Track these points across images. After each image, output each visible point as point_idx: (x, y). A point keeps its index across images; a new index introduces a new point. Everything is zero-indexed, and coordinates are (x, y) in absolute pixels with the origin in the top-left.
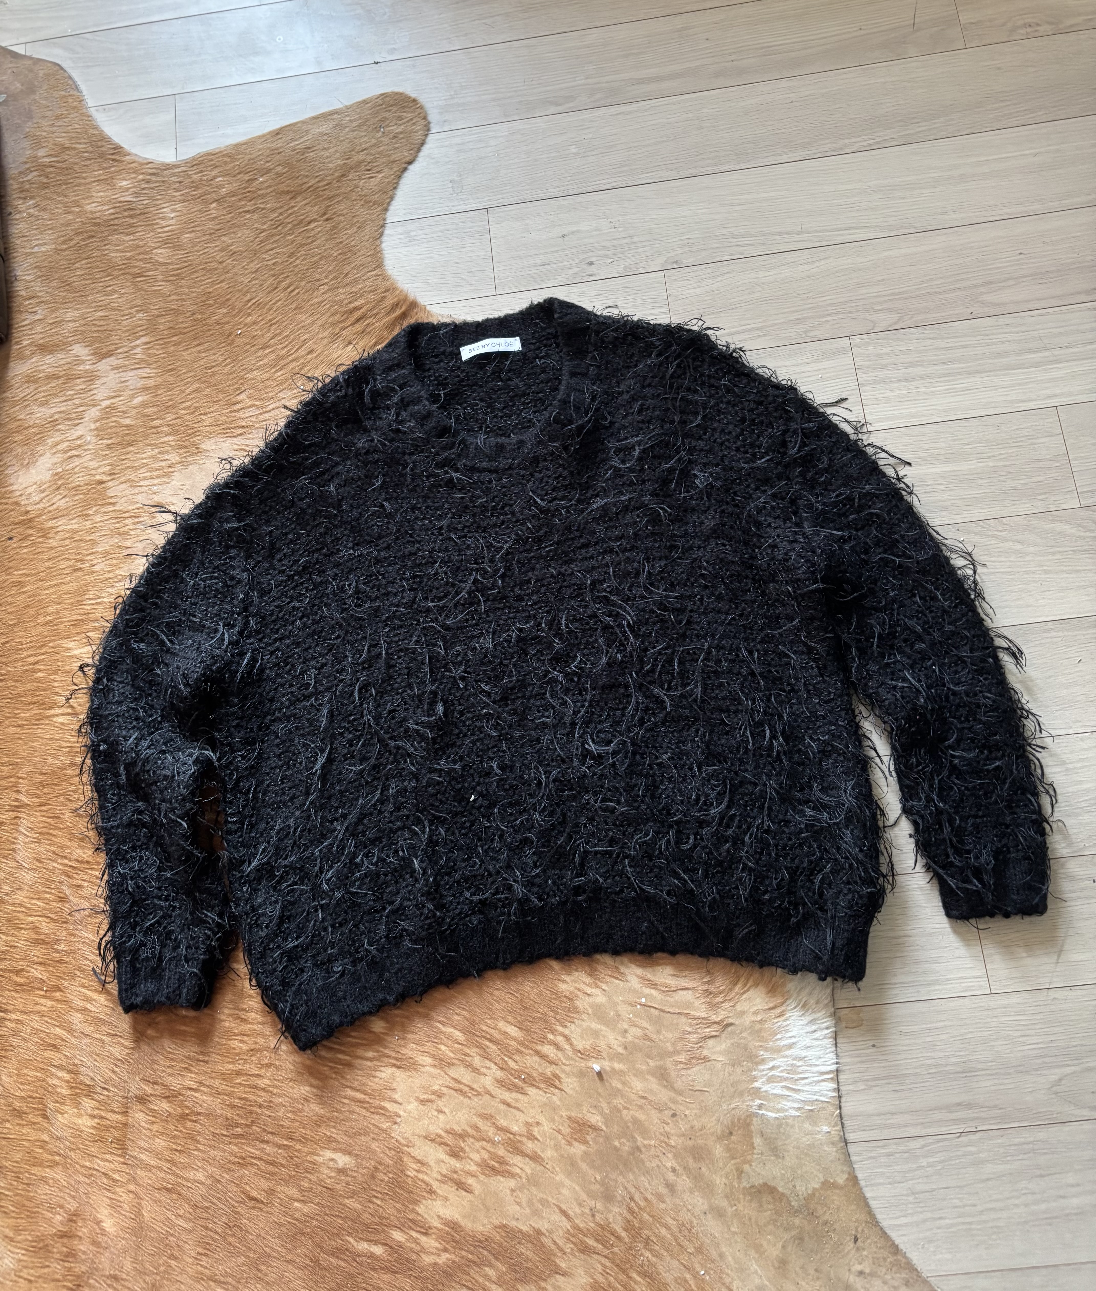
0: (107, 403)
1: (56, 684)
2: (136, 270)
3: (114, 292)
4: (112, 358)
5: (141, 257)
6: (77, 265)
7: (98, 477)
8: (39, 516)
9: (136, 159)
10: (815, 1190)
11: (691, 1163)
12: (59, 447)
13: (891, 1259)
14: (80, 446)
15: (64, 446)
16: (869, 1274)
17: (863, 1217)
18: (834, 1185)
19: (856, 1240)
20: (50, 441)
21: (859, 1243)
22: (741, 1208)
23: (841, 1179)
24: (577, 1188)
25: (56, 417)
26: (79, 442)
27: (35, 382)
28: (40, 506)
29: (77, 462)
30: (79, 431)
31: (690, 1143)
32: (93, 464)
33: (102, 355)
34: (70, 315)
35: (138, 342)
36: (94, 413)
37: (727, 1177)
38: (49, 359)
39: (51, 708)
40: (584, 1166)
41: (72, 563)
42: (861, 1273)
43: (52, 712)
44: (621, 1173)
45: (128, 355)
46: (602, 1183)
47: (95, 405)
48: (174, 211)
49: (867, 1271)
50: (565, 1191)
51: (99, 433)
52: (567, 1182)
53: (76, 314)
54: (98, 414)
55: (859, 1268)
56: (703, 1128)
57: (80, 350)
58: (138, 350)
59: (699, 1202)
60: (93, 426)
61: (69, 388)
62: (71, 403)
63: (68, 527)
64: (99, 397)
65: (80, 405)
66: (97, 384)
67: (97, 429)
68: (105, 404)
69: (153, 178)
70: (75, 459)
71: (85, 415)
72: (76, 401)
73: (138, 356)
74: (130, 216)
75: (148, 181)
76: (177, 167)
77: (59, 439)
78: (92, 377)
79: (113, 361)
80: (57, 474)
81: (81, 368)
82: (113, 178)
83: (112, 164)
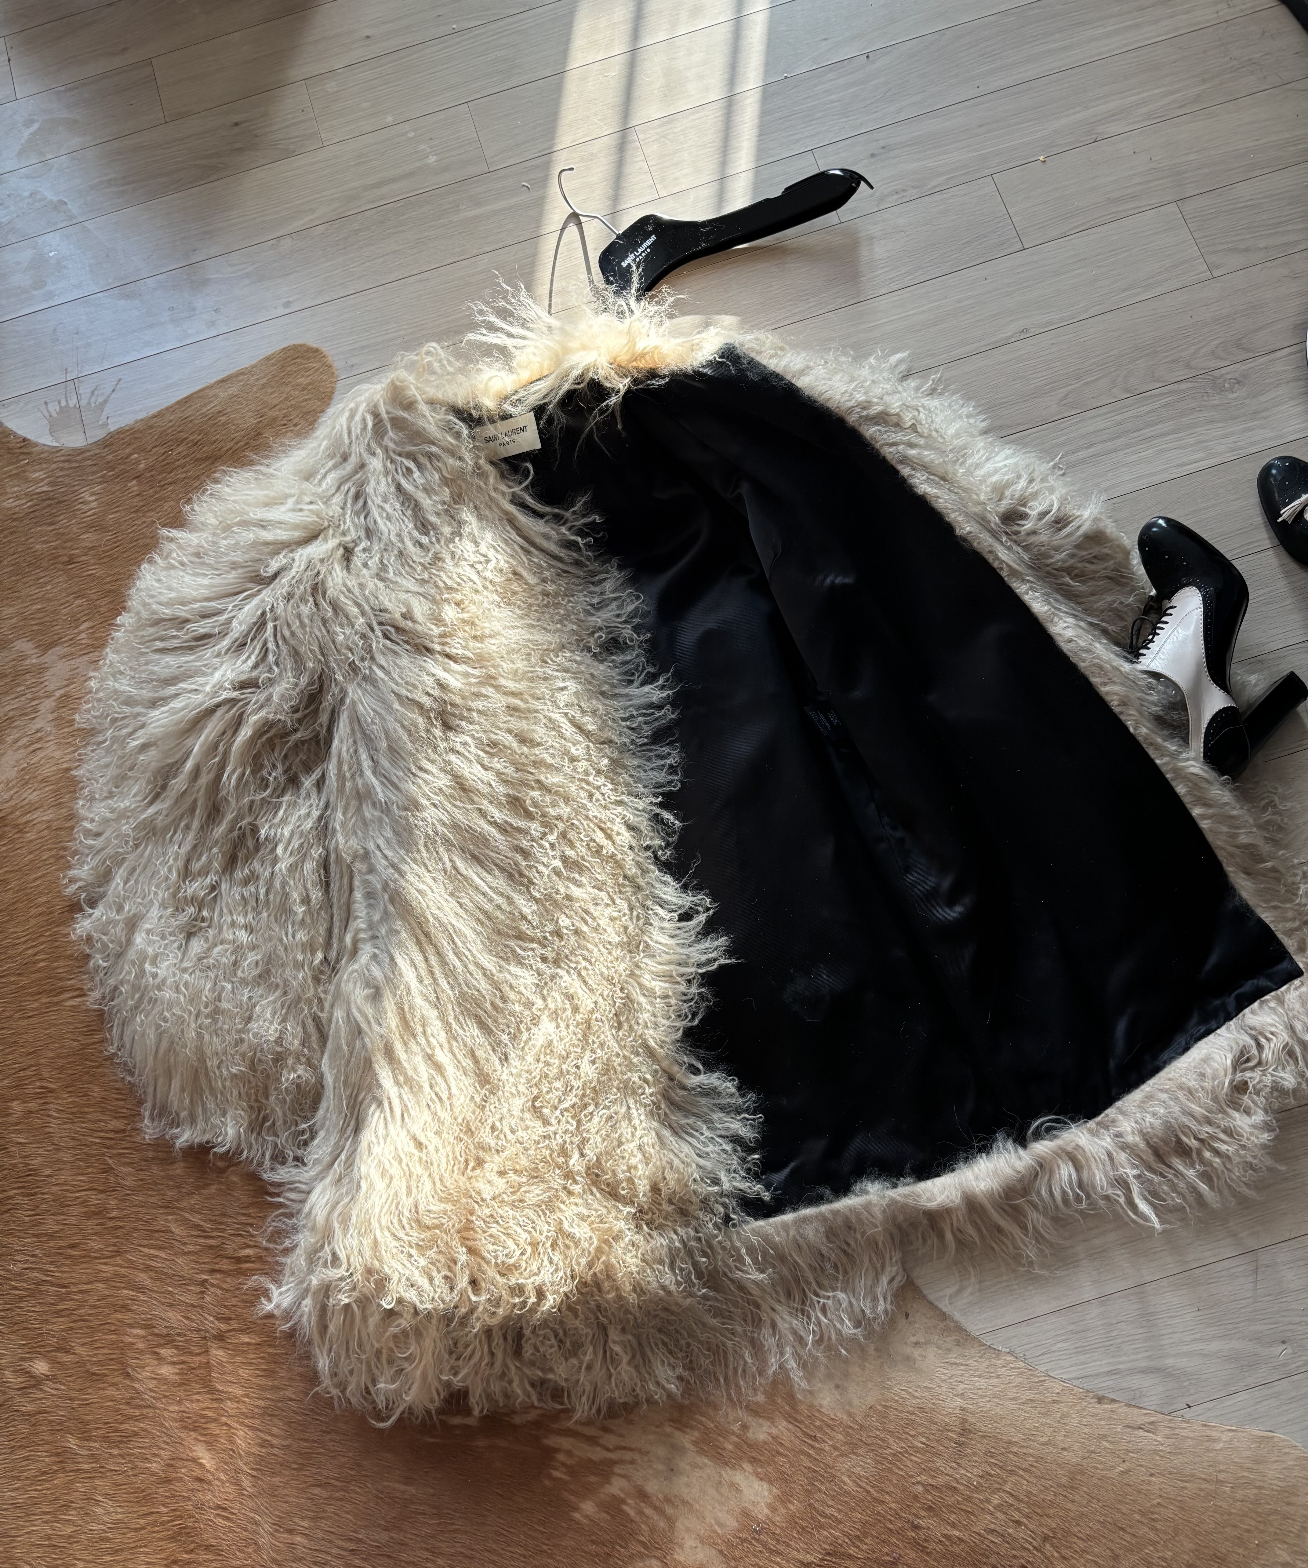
0: (62, 692)
1: (60, 971)
2: (65, 559)
3: (46, 583)
4: (58, 648)
5: (69, 544)
7: (65, 766)
8: (12, 813)
9: (46, 448)
12: (20, 743)
13: (941, 1325)
14: (40, 739)
15: (25, 740)
20: (10, 739)
21: (910, 1318)
25: (11, 714)
26: (39, 735)
28: (12, 803)
29: (41, 754)
30: (38, 724)
32: (58, 754)
33: (46, 647)
36: (49, 704)
39: (60, 993)
41: (54, 852)
42: (916, 1344)
43: (62, 997)
45: (73, 642)
47: (48, 697)
48: (93, 494)
49: (921, 1340)
51: (59, 722)
53: (11, 610)
54: (54, 704)
55: (915, 1341)
57: (24, 646)
58: (83, 635)
60: (51, 717)
61: (19, 685)
62: (23, 698)
63: (44, 818)
64: (51, 687)
65: (33, 699)
66: (47, 675)
67: (56, 719)
68: (58, 694)
69: (66, 465)
70: (39, 752)
71: (40, 707)
72: (29, 696)
73: (84, 641)
74: (49, 506)
75: (62, 469)
76: (89, 451)
77: (17, 735)
78: (41, 670)
79: (59, 650)
80: (23, 769)
81: (28, 662)
82: (24, 472)
83: (22, 457)
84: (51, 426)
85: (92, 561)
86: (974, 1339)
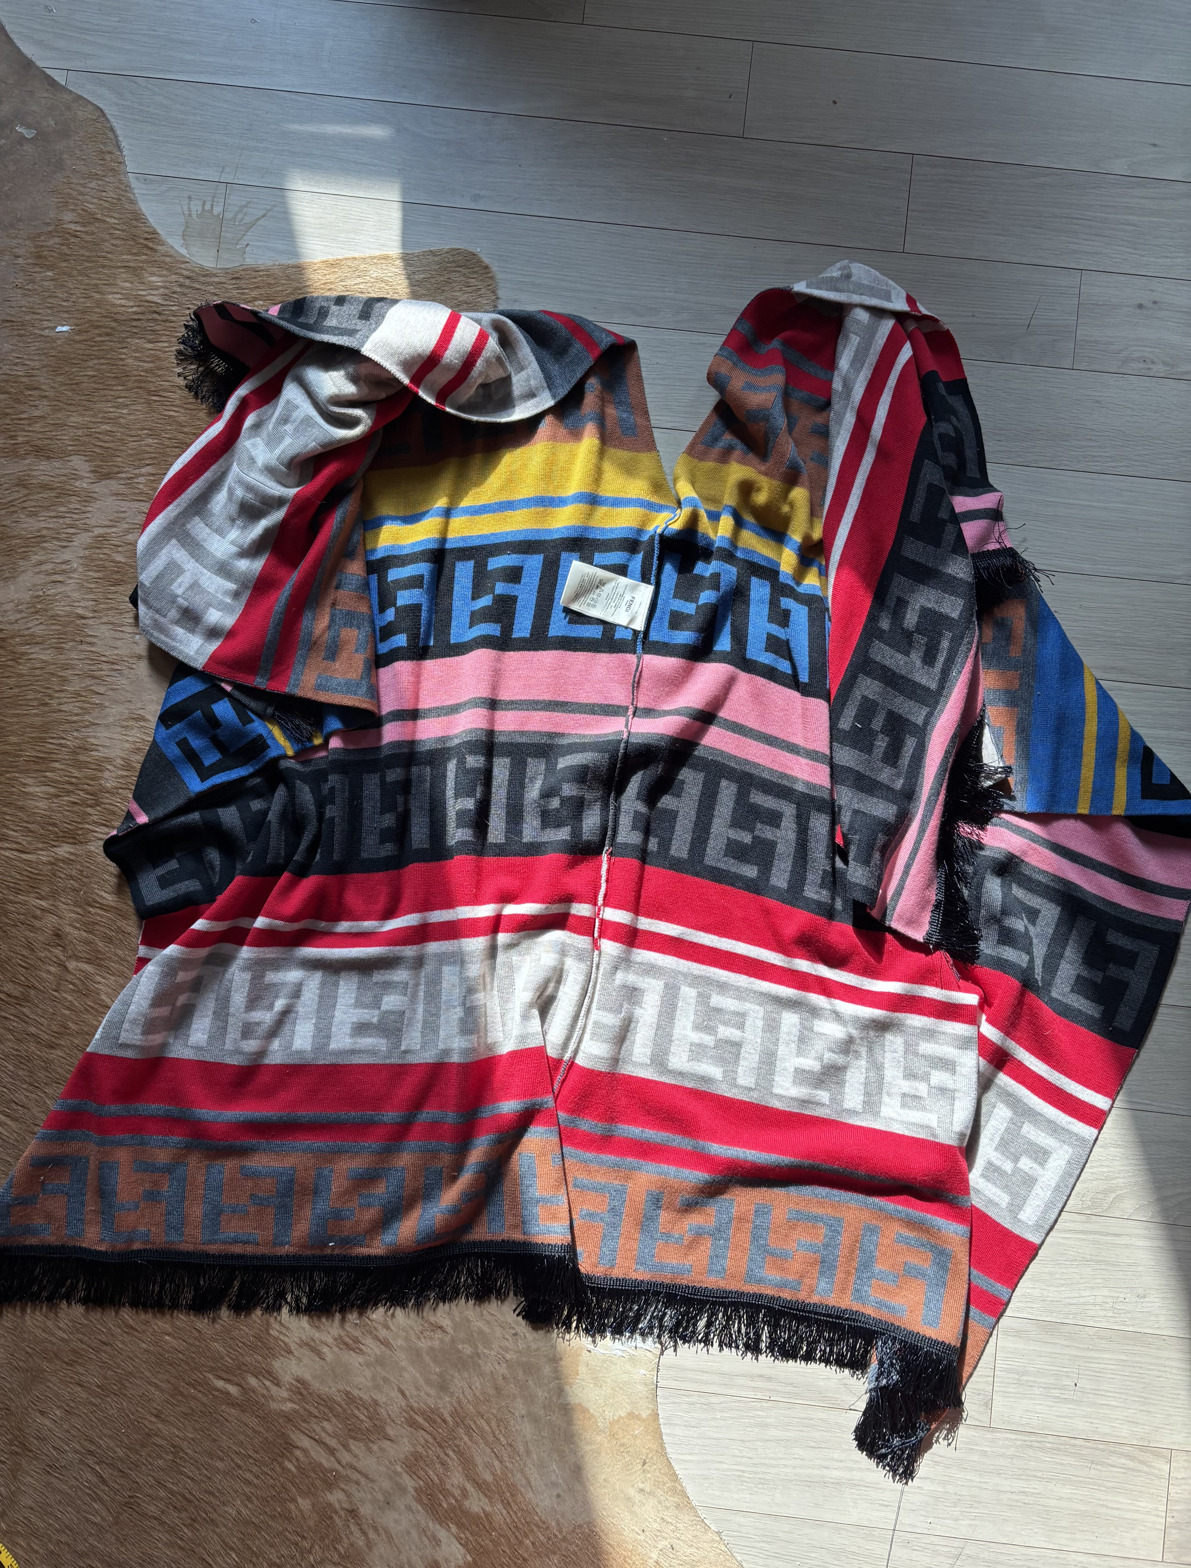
0: (100, 531)
3: (123, 406)
4: (112, 482)
6: (91, 364)
7: (80, 611)
8: (12, 637)
9: (172, 252)
10: (620, 1417)
11: (521, 1375)
12: (43, 568)
13: (669, 1484)
14: (64, 572)
15: (49, 567)
16: (649, 1493)
17: (655, 1447)
18: (638, 1417)
19: (644, 1463)
20: (35, 558)
21: (646, 1467)
22: (554, 1418)
23: (644, 1414)
24: (418, 1375)
25: (44, 532)
26: (64, 567)
27: (25, 486)
28: (16, 627)
29: (59, 588)
30: (67, 555)
31: (524, 1359)
32: (76, 595)
33: (102, 476)
34: (75, 419)
35: (144, 470)
36: (84, 538)
37: (549, 1392)
38: (44, 465)
40: (427, 1359)
42: (642, 1490)
44: (459, 1371)
45: (129, 482)
46: (441, 1375)
47: (86, 530)
49: (648, 1489)
50: (406, 1375)
51: (89, 562)
52: (411, 1369)
53: (80, 419)
54: (90, 541)
55: (641, 1486)
56: (538, 1349)
57: (79, 463)
58: (141, 479)
59: (520, 1407)
60: (82, 553)
61: (62, 504)
62: (61, 521)
63: (41, 656)
64: (92, 522)
65: (71, 526)
66: (93, 507)
67: (86, 557)
68: (98, 531)
69: (187, 282)
70: (59, 585)
71: (75, 538)
72: (68, 521)
73: (141, 486)
74: (155, 320)
75: (181, 286)
76: (215, 275)
77: (43, 558)
78: (88, 498)
79: (113, 485)
80: (38, 597)
81: (77, 484)
82: (142, 268)
83: (145, 251)
84: (187, 227)
85: (177, 402)
86: (693, 1508)
